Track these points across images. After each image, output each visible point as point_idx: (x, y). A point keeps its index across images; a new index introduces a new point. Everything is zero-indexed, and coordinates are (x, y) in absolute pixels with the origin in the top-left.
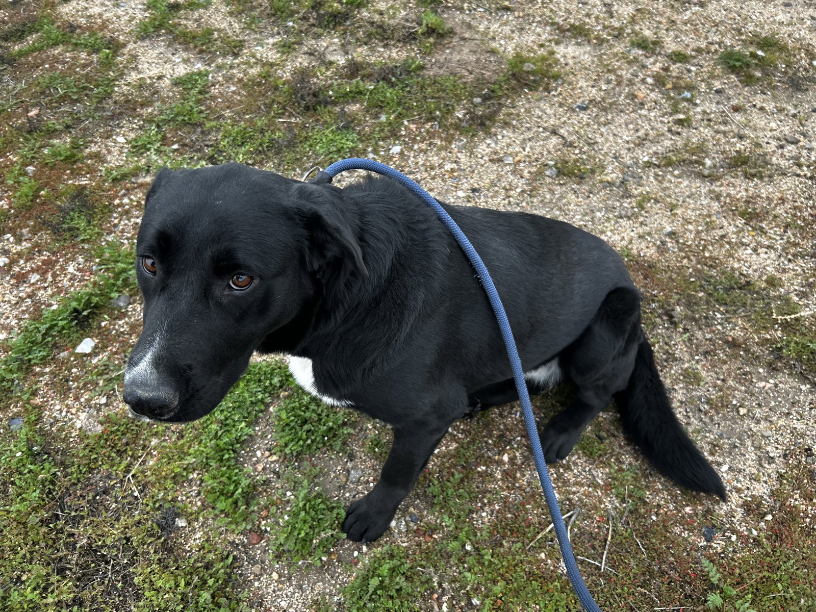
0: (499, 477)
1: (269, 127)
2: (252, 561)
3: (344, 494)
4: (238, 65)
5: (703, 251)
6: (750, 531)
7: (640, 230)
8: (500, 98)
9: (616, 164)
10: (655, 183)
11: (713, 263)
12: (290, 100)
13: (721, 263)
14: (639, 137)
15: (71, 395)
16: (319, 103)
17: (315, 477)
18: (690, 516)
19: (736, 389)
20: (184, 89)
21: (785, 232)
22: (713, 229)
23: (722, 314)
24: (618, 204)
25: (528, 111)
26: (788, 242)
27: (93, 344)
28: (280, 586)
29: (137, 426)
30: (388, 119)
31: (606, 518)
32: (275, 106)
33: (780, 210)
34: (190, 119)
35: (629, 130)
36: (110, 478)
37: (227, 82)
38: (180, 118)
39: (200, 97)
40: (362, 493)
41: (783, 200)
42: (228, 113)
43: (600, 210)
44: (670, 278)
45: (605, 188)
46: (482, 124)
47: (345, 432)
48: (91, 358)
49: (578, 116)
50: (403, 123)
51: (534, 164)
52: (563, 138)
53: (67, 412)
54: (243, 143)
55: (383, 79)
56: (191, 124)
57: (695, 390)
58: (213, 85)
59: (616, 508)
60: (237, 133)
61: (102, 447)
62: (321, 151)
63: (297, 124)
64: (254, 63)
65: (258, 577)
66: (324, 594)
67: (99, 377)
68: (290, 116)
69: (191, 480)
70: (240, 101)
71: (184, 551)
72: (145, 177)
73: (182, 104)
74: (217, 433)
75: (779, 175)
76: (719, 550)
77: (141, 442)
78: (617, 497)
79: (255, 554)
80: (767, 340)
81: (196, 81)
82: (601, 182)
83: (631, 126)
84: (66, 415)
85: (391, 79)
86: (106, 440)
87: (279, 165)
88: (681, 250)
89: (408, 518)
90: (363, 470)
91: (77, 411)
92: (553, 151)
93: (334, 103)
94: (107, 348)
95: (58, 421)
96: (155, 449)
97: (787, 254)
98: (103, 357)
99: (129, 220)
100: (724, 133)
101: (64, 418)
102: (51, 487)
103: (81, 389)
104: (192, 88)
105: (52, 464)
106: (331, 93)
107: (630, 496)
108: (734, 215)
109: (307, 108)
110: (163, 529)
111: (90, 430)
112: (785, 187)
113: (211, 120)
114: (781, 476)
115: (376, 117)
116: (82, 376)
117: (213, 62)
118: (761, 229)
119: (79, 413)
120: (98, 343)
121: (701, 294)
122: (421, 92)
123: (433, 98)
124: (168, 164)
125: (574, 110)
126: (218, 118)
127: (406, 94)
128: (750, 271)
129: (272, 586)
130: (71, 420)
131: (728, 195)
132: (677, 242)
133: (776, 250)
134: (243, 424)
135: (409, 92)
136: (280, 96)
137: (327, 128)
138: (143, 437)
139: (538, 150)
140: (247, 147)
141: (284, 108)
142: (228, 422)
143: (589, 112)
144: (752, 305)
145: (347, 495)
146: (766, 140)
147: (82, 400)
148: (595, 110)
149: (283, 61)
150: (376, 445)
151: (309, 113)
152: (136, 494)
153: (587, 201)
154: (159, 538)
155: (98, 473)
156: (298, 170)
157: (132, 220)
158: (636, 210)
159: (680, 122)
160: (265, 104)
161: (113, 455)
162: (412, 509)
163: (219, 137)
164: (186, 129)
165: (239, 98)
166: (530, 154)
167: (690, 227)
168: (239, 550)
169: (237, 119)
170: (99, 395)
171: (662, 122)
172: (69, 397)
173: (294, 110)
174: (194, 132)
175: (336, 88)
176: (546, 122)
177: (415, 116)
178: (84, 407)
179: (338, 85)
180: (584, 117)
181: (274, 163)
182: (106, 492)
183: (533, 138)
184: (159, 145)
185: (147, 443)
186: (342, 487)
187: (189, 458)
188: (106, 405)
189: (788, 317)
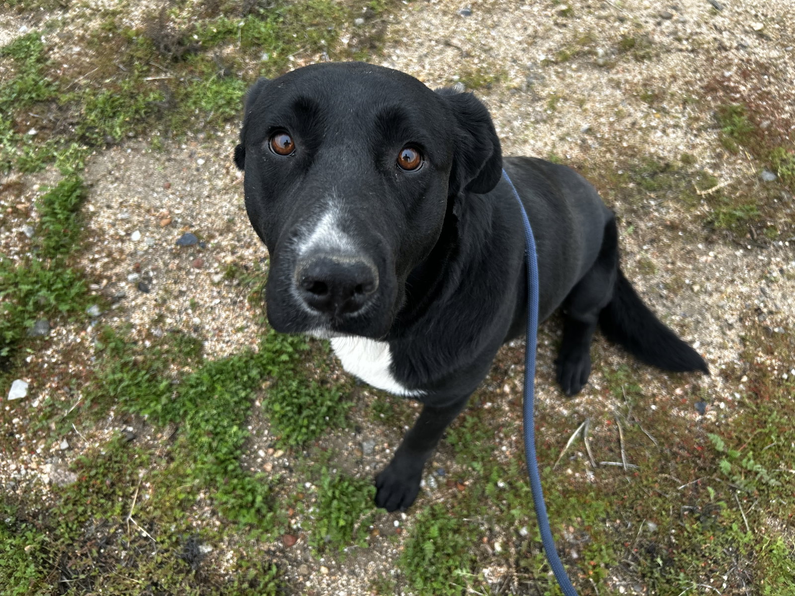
0: (507, 409)
1: (138, 89)
2: (296, 563)
3: (364, 468)
4: (73, 20)
5: (620, 142)
6: (732, 395)
7: (559, 132)
8: (381, 14)
9: (517, 68)
10: (558, 81)
11: (633, 152)
12: (152, 53)
13: (640, 151)
14: (529, 36)
15: (23, 449)
16: (188, 51)
17: (329, 460)
18: (682, 396)
19: (684, 269)
20: (17, 60)
21: (685, 108)
22: (623, 118)
23: (654, 200)
24: (530, 109)
25: (414, 25)
26: (690, 118)
27: (26, 386)
28: (333, 578)
29: (116, 462)
30: (270, 57)
31: (614, 420)
32: (137, 63)
33: (674, 88)
34: (38, 96)
35: (518, 30)
36: (107, 526)
37: (66, 42)
38: (26, 96)
39: (40, 66)
40: (382, 462)
41: (674, 78)
42: (82, 81)
43: (516, 119)
44: (600, 175)
45: (513, 94)
46: (373, 47)
47: (346, 406)
48: (30, 402)
49: (465, 22)
50: (288, 60)
51: (439, 81)
52: (458, 48)
53: (26, 469)
54: (114, 113)
55: (250, 12)
56: (42, 101)
57: (652, 278)
58: (51, 49)
59: (618, 408)
60: (104, 103)
61: (86, 496)
62: (209, 107)
63: (169, 80)
64: (91, 15)
65: (307, 577)
66: (379, 571)
67: (49, 421)
68: (158, 72)
69: (200, 501)
70: (91, 64)
71: (221, 576)
72: (8, 175)
73: (22, 78)
74: (210, 444)
75: (664, 53)
76: (713, 419)
77: (128, 478)
78: (617, 397)
79: (296, 556)
80: (698, 216)
81: (29, 47)
82: (509, 88)
83: (519, 25)
84: (27, 473)
85: (258, 11)
86: (87, 487)
87: (166, 132)
88: (601, 144)
89: (435, 474)
90: (374, 440)
91: (38, 464)
92: (452, 64)
93: (204, 49)
94: (44, 385)
95: (19, 482)
96: (147, 481)
97: (692, 130)
98: (44, 396)
99: (9, 230)
100: (606, 18)
101: (25, 476)
102: (44, 556)
103: (33, 439)
104: (26, 58)
105: (34, 530)
106: (196, 37)
107: (628, 393)
108: (637, 100)
109: (175, 59)
110: (190, 562)
111: (63, 481)
112: (672, 64)
113: (64, 92)
114: (743, 340)
115: (256, 56)
116: (28, 424)
117: (39, 21)
118: (664, 109)
119: (41, 467)
120: (32, 382)
121: (631, 185)
122: (297, 21)
123: (311, 25)
124: (32, 154)
125: (459, 17)
126: (73, 88)
127: (281, 25)
128: (666, 154)
129: (324, 581)
130: (34, 476)
131: (627, 81)
132: (596, 138)
133: (681, 128)
134: (235, 428)
135: (283, 23)
136: (137, 50)
137: (207, 80)
138: (129, 472)
139: (438, 66)
140: (122, 117)
141: (147, 64)
142: (218, 430)
143: (474, 16)
144: (677, 186)
145: (368, 468)
146: (643, 19)
147: (39, 451)
148: (480, 13)
149: (124, 7)
150: (381, 412)
151: (179, 64)
152: (145, 534)
153: (501, 112)
154: (189, 572)
155: (90, 525)
156: (189, 133)
157: (14, 230)
158: (549, 112)
159: (563, 13)
160: (123, 62)
161: (102, 501)
162: (435, 464)
163: (83, 111)
164: (38, 108)
165: (88, 60)
166: (432, 72)
167: (603, 120)
168: (278, 556)
169: (97, 85)
170: (57, 440)
171: (547, 16)
172: (21, 452)
173: (161, 64)
174: (49, 110)
175: (200, 30)
176: (436, 34)
177: (298, 49)
178: (45, 458)
179: (202, 26)
180: (471, 21)
181: (159, 131)
182: (109, 541)
183: (428, 53)
184: (11, 132)
185: (135, 477)
186: (360, 462)
187: (189, 479)
188: (69, 449)
189: (710, 191)
